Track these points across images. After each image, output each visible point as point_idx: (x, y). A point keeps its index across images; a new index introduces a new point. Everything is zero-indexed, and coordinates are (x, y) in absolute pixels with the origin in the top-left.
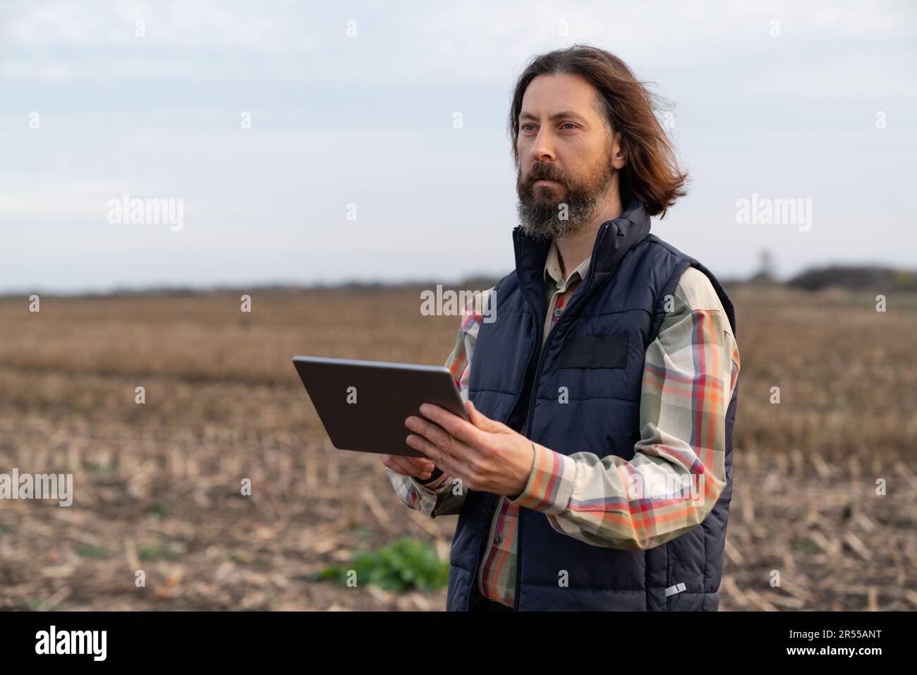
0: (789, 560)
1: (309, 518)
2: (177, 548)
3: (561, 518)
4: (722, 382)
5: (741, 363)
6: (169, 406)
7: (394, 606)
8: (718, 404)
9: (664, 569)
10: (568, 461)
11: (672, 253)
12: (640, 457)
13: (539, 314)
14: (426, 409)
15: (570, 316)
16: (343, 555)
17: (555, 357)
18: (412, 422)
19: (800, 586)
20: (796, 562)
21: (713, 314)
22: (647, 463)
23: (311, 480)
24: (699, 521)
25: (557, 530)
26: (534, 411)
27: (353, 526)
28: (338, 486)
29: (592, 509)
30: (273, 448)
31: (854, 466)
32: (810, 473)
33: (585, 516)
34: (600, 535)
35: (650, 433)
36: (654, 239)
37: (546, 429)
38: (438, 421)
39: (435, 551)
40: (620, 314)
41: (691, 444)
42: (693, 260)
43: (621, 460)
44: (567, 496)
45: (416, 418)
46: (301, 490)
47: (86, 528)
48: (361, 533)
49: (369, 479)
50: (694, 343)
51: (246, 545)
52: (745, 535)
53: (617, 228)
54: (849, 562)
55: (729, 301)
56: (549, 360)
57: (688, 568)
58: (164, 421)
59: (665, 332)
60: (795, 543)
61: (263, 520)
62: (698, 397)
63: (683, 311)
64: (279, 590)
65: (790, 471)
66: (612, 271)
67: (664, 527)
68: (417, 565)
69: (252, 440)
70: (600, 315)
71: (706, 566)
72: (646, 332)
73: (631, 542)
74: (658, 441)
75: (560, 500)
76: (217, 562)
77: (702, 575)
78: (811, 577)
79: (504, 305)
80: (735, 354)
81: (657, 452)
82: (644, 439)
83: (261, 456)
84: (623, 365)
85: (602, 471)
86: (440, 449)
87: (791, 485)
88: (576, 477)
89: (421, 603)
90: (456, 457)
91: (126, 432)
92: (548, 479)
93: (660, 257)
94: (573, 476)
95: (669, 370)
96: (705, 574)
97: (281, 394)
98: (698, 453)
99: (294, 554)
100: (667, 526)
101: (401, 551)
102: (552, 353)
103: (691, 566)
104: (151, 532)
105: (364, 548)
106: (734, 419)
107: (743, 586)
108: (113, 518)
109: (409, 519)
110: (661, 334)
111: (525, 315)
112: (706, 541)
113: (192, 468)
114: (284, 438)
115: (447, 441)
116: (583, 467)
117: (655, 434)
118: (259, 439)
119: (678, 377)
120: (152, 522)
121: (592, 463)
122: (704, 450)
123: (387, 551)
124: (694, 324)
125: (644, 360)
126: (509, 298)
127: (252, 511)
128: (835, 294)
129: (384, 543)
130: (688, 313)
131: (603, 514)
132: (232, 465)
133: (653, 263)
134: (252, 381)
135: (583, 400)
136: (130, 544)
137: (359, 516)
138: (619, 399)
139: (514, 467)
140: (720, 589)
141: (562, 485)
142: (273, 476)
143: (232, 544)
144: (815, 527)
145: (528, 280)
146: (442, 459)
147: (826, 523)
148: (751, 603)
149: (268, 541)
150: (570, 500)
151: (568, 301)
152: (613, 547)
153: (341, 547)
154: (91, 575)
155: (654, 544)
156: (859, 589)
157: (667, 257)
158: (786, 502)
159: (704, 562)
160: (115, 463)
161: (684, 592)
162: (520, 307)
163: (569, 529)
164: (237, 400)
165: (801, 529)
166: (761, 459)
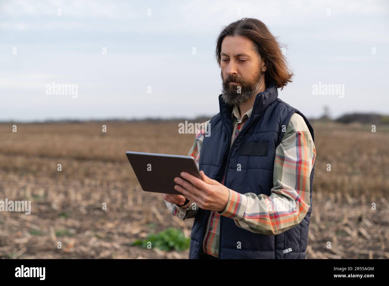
0: (335, 239)
1: (129, 219)
2: (72, 231)
3: (241, 221)
4: (309, 163)
5: (316, 154)
6: (69, 171)
7: (165, 257)
8: (307, 172)
9: (283, 242)
10: (243, 196)
11: (287, 107)
12: (274, 195)
13: (230, 132)
14: (183, 174)
15: (243, 133)
16: (144, 235)
17: (237, 151)
18: (177, 180)
19: (340, 250)
20: (338, 240)
21: (305, 133)
22: (277, 197)
23: (130, 203)
24: (299, 222)
25: (238, 226)
26: (227, 173)
27: (148, 223)
28: (142, 205)
29: (254, 217)
30: (114, 189)
31: (363, 199)
32: (344, 202)
33: (251, 220)
34: (257, 228)
35: (278, 184)
36: (279, 100)
37: (233, 182)
38: (188, 180)
39: (183, 234)
40: (265, 133)
41: (295, 189)
42: (297, 110)
43: (266, 196)
44: (243, 212)
45: (179, 178)
46: (126, 207)
47: (33, 222)
48: (151, 226)
49: (155, 202)
50: (297, 146)
51: (102, 230)
52: (316, 228)
53: (264, 96)
54: (361, 240)
55: (312, 128)
56: (234, 152)
57: (293, 242)
58: (67, 177)
59: (284, 141)
60: (337, 232)
61: (109, 219)
62: (298, 169)
63: (292, 132)
64: (116, 250)
65: (336, 201)
66: (261, 114)
67: (284, 225)
68: (175, 239)
69: (105, 185)
70: (256, 133)
71: (300, 241)
72: (276, 141)
73: (270, 232)
74: (281, 188)
75: (240, 214)
76: (89, 237)
77: (299, 245)
78: (344, 246)
79: (214, 128)
80: (314, 150)
81: (281, 193)
82: (275, 187)
83: (109, 192)
84: (266, 155)
85: (258, 201)
86: (189, 191)
87: (336, 207)
88: (247, 204)
89: (177, 256)
90: (196, 195)
91: (51, 181)
92: (235, 204)
93: (282, 108)
94: (246, 203)
95: (286, 157)
96: (300, 244)
97: (117, 166)
98: (298, 193)
99: (123, 235)
100: (286, 225)
101: (169, 233)
102: (236, 149)
103: (294, 241)
104: (61, 224)
105: (152, 232)
106: (313, 178)
107: (315, 250)
108: (45, 218)
109: (172, 220)
110: (282, 141)
111: (223, 132)
112: (301, 230)
113: (79, 197)
114: (119, 184)
115: (192, 188)
116: (250, 200)
117: (280, 184)
118: (108, 185)
119: (290, 160)
120: (62, 220)
121: (254, 198)
122: (301, 192)
123: (162, 234)
124: (297, 138)
125: (275, 153)
126: (217, 125)
127: (105, 216)
128: (356, 125)
129: (161, 230)
130: (294, 132)
131: (258, 219)
132: (96, 196)
133: (279, 111)
134: (105, 160)
135: (249, 169)
136: (52, 229)
137: (151, 218)
138: (264, 169)
139: (221, 199)
140: (306, 251)
141: (241, 207)
142: (114, 201)
143: (96, 230)
144: (346, 225)
145: (225, 117)
146: (190, 196)
147: (351, 223)
148: (319, 257)
149: (111, 228)
150: (245, 213)
151: (242, 127)
152: (262, 233)
153: (143, 231)
154: (36, 243)
155: (280, 232)
156: (365, 252)
157: (285, 108)
158: (334, 214)
159: (300, 239)
160: (46, 195)
161: (291, 252)
162: (221, 129)
163: (244, 226)
164: (98, 168)
165: (340, 226)
166: (323, 196)
